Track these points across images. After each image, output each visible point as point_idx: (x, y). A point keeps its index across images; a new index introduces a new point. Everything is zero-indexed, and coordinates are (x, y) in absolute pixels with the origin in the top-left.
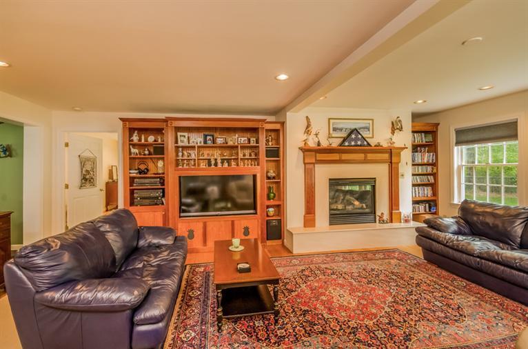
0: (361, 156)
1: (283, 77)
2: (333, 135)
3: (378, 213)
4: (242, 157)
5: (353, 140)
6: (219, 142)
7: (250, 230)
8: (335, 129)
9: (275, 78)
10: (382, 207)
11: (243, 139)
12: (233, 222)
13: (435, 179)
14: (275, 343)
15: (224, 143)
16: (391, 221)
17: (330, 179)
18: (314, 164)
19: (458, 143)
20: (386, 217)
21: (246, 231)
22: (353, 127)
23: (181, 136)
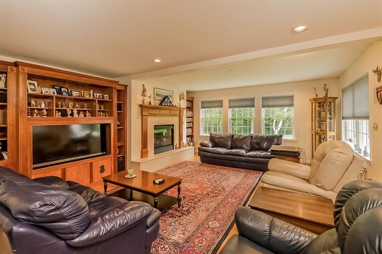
0: (168, 112)
1: (157, 61)
2: (157, 99)
3: (175, 144)
4: (99, 110)
5: (166, 102)
6: (75, 95)
7: (105, 168)
8: (157, 95)
9: (153, 61)
10: (176, 141)
11: (98, 94)
12: (91, 164)
13: (193, 125)
14: (188, 213)
15: (79, 96)
16: (180, 148)
17: (155, 126)
18: (147, 116)
19: (202, 108)
20: (178, 146)
21: (102, 169)
22: (165, 95)
23: (30, 84)
